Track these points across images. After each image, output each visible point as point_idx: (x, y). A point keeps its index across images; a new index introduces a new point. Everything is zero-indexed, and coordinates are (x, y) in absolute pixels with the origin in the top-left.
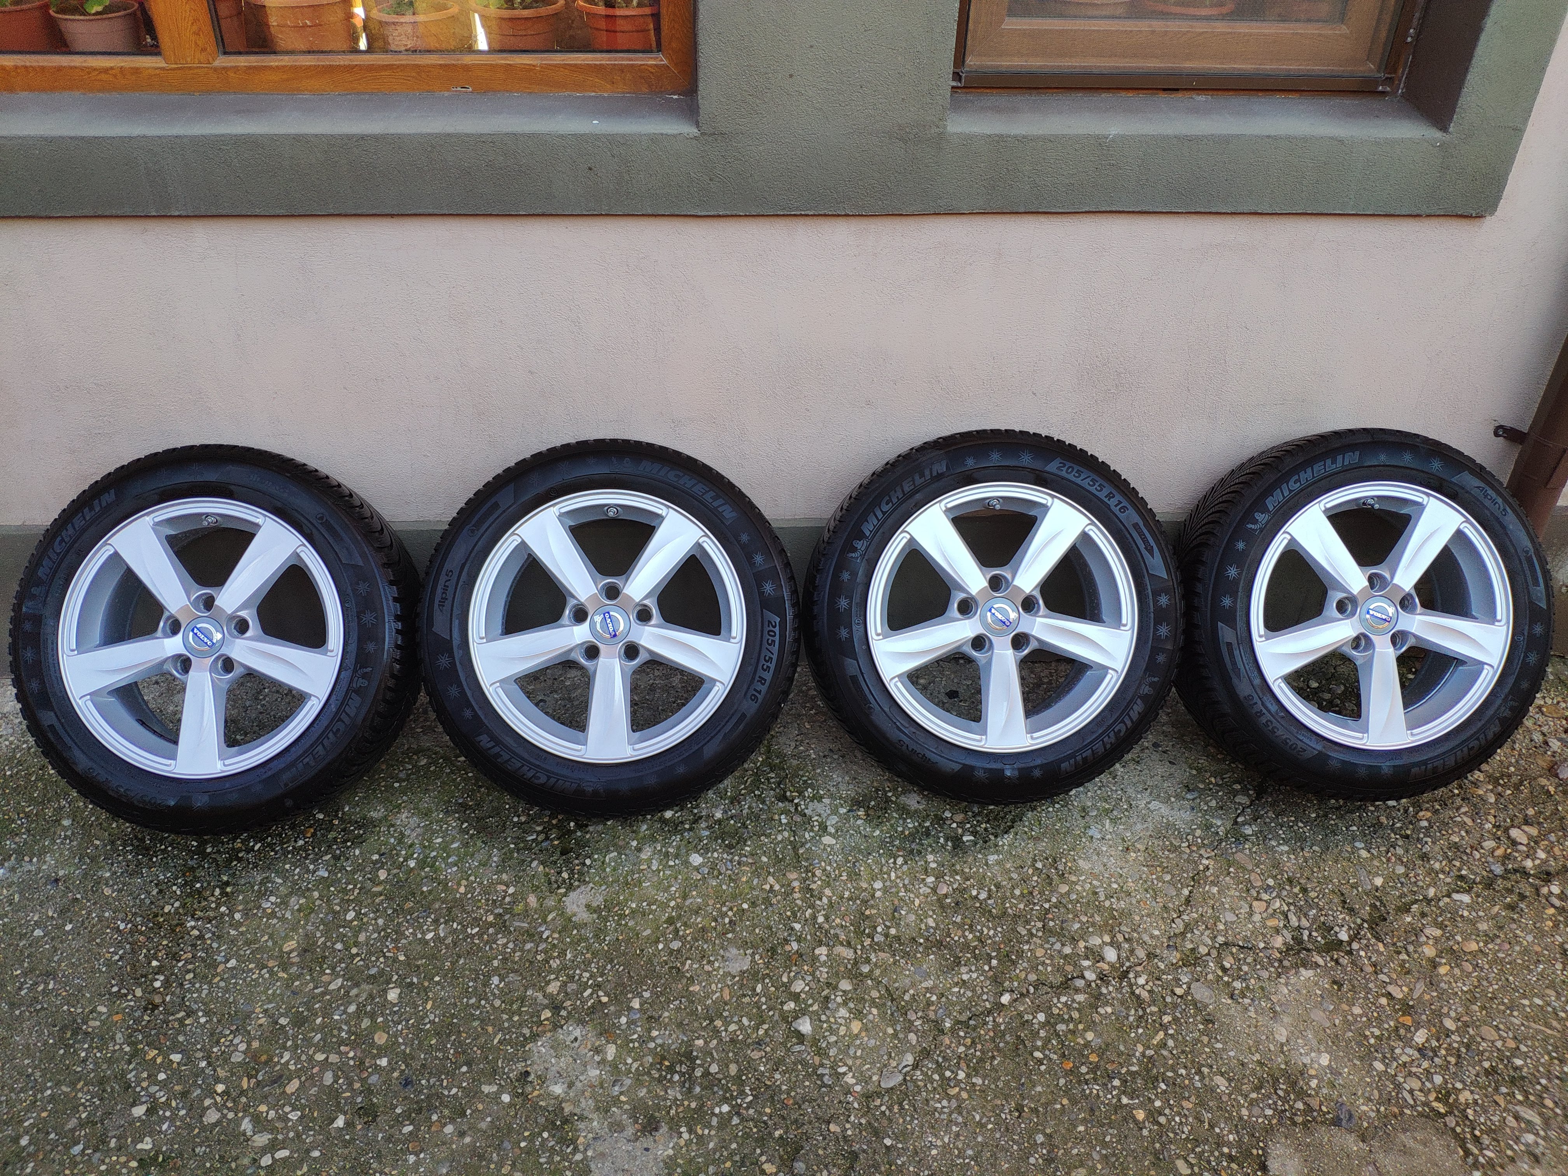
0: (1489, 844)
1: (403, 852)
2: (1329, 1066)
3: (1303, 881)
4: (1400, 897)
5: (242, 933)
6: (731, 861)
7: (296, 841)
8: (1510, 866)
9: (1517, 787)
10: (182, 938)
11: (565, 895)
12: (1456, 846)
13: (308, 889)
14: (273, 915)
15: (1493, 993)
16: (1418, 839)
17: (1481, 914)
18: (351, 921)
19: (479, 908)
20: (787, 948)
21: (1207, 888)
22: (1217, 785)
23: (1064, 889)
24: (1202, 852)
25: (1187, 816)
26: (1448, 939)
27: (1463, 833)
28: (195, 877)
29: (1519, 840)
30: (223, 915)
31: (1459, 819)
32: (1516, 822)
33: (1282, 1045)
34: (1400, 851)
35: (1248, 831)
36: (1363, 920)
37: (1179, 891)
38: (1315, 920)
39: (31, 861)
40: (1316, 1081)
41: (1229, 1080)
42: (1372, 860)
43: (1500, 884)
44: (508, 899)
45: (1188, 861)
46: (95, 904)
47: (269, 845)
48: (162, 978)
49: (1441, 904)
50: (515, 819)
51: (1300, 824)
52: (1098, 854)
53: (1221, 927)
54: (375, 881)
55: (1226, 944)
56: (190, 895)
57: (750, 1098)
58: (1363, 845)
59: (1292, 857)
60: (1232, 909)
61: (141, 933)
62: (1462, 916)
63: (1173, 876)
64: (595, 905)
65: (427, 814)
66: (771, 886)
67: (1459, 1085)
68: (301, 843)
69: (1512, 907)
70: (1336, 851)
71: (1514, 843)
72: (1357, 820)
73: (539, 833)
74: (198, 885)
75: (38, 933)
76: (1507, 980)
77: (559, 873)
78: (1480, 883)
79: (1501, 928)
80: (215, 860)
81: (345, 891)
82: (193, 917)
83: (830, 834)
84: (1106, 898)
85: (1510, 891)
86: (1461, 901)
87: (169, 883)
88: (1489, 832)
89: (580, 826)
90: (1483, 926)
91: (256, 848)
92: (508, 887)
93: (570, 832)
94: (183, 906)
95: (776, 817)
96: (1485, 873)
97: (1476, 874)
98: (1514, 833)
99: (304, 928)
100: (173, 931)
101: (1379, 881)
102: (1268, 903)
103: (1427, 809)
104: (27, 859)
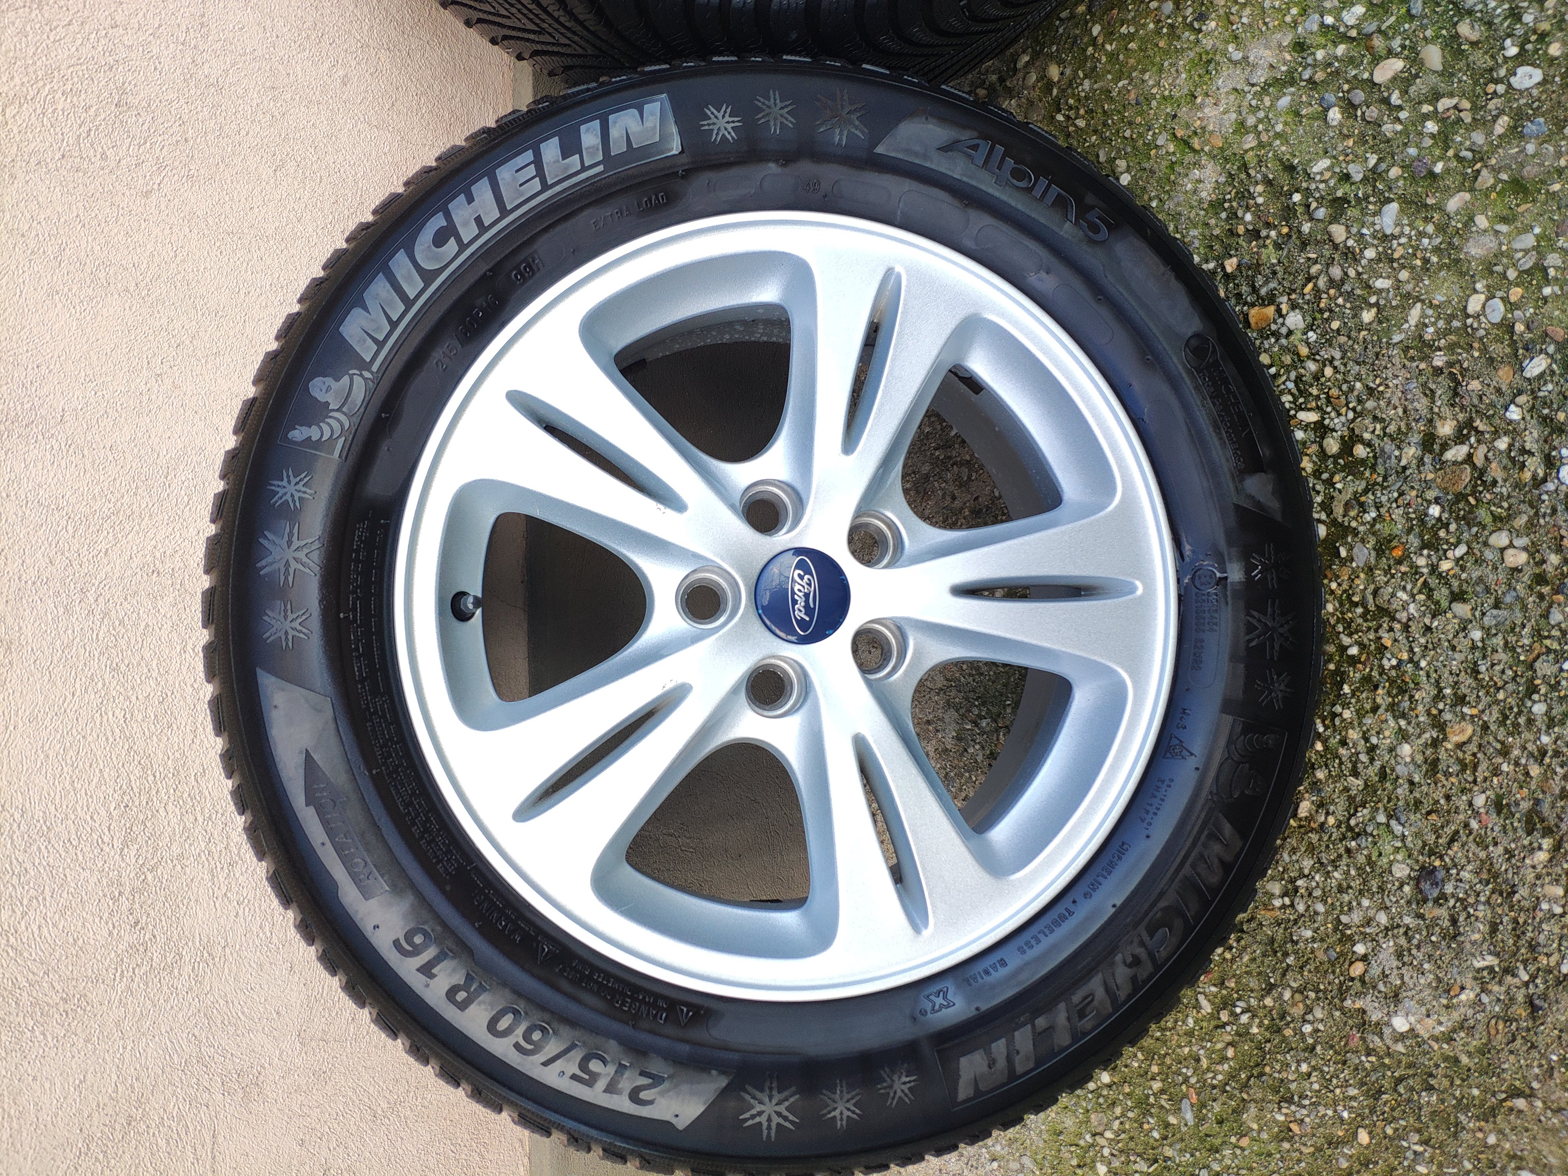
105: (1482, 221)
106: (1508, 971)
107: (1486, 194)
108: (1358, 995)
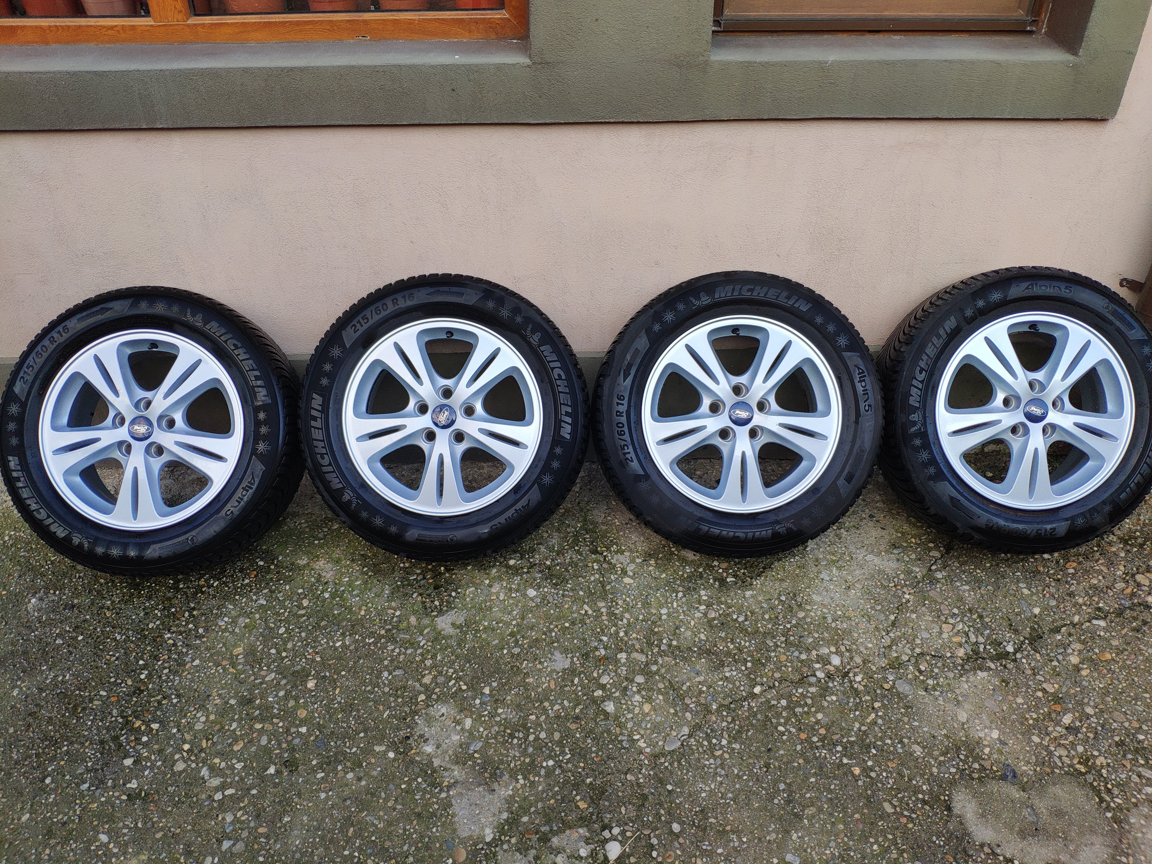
0: (1120, 585)
1: (321, 588)
2: (999, 739)
3: (979, 610)
4: (1053, 622)
5: (204, 642)
6: (557, 594)
7: (243, 580)
8: (1136, 601)
9: (1141, 546)
10: (161, 645)
11: (436, 616)
12: (1095, 587)
13: (252, 613)
14: (226, 630)
15: (1122, 689)
16: (1067, 582)
17: (1113, 634)
18: (282, 634)
19: (374, 625)
20: (597, 653)
21: (908, 615)
22: (916, 543)
23: (801, 615)
24: (905, 590)
25: (894, 565)
26: (1088, 651)
27: (1100, 577)
28: (171, 604)
29: (1142, 582)
30: (190, 630)
31: (1097, 568)
32: (1141, 570)
33: (963, 724)
34: (1053, 590)
35: (939, 575)
36: (1025, 638)
37: (887, 617)
38: (989, 637)
39: (54, 593)
40: (988, 749)
41: (924, 748)
42: (1032, 596)
43: (1128, 613)
44: (395, 619)
45: (894, 596)
46: (99, 622)
47: (224, 583)
48: (146, 672)
49: (1084, 627)
50: (402, 565)
51: (978, 571)
52: (827, 591)
53: (918, 641)
54: (300, 607)
55: (922, 654)
56: (168, 616)
57: (569, 756)
58: (1025, 585)
59: (972, 593)
60: (926, 629)
61: (132, 642)
62: (1099, 635)
63: (883, 606)
64: (458, 623)
65: (338, 561)
66: (586, 611)
67: (1096, 753)
68: (247, 581)
69: (1137, 630)
70: (1004, 590)
71: (1139, 585)
72: (1020, 568)
73: (418, 575)
74: (173, 610)
75: (59, 641)
76: (1133, 680)
77: (432, 602)
78: (1113, 613)
79: (1128, 644)
80: (185, 593)
81: (278, 614)
82: (169, 631)
83: (629, 576)
84: (833, 621)
85: (1135, 619)
86: (1099, 625)
87: (153, 608)
88: (1120, 577)
89: (447, 570)
90: (1115, 643)
91: (215, 585)
92: (395, 611)
93: (441, 574)
94: (163, 623)
95: (590, 564)
96: (1116, 606)
97: (1110, 606)
98: (1139, 578)
99: (248, 639)
100: (155, 641)
101: (1037, 611)
102: (954, 626)
103: (1073, 561)
104: (52, 592)
105: (248, 620)
106: (40, 622)
107: (255, 622)
108: (44, 592)
